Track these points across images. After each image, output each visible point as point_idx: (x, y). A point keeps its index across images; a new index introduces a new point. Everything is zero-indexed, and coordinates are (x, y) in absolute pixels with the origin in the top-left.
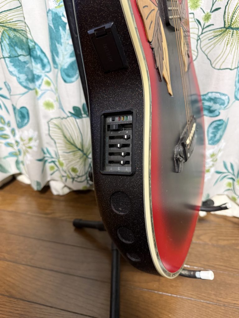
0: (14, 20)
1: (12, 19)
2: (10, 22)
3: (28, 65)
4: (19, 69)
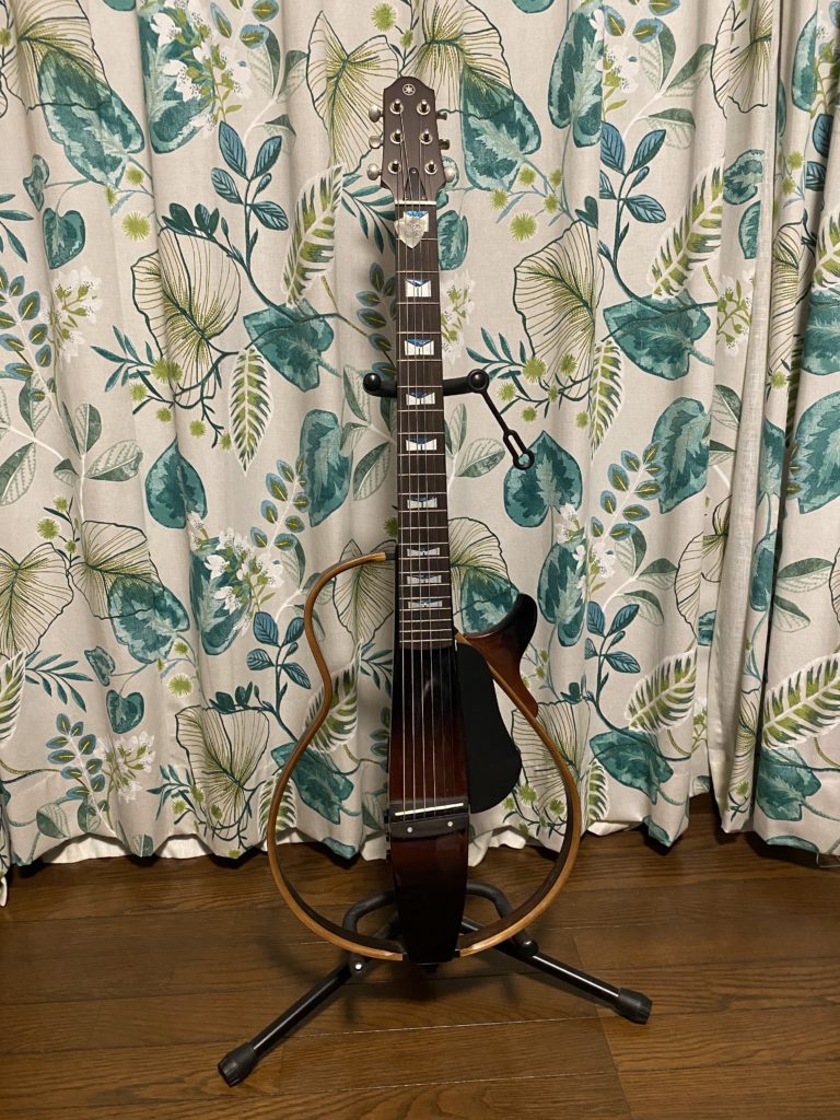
1: (131, 562)
4: (134, 632)
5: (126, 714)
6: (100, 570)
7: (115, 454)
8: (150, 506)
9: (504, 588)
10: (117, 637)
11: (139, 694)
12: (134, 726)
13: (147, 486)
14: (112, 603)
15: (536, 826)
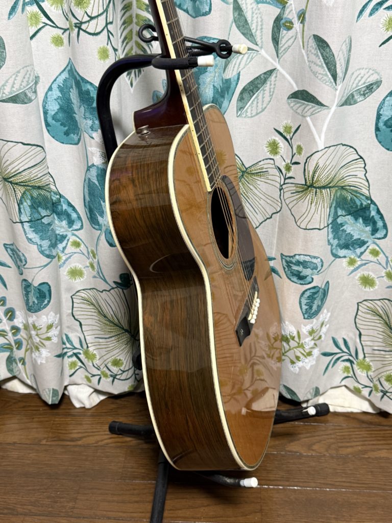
0: (39, 176)
1: (37, 175)
2: (34, 180)
3: (52, 227)
4: (41, 234)
5: (37, 298)
6: (11, 182)
7: (19, 79)
8: (47, 125)
9: (365, 203)
10: (27, 238)
11: (47, 283)
12: (44, 307)
13: (44, 107)
14: (22, 210)
15: (369, 389)
